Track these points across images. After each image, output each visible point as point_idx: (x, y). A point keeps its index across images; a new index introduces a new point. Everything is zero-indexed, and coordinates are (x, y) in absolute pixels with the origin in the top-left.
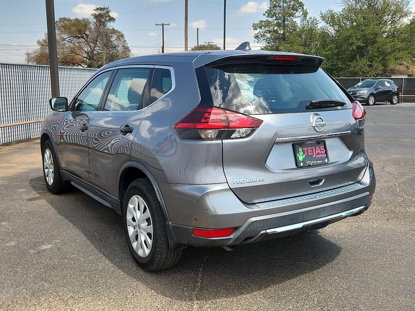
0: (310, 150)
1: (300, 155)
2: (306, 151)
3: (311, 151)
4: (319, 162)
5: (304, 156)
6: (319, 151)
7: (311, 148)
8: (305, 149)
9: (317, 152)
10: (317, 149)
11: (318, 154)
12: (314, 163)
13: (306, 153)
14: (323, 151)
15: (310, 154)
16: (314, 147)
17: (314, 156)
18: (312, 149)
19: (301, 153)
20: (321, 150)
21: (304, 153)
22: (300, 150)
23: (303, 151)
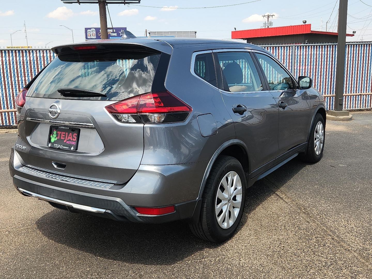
0: (63, 134)
1: (53, 137)
2: (59, 134)
3: (64, 136)
4: (66, 148)
5: (56, 139)
6: (71, 138)
7: (64, 133)
8: (59, 133)
9: (69, 138)
10: (69, 136)
11: (70, 140)
12: (60, 147)
13: (59, 136)
14: (75, 138)
15: (62, 138)
16: (67, 133)
17: (65, 141)
18: (65, 135)
19: (55, 136)
20: (73, 138)
21: (57, 136)
22: (55, 132)
23: (57, 134)
